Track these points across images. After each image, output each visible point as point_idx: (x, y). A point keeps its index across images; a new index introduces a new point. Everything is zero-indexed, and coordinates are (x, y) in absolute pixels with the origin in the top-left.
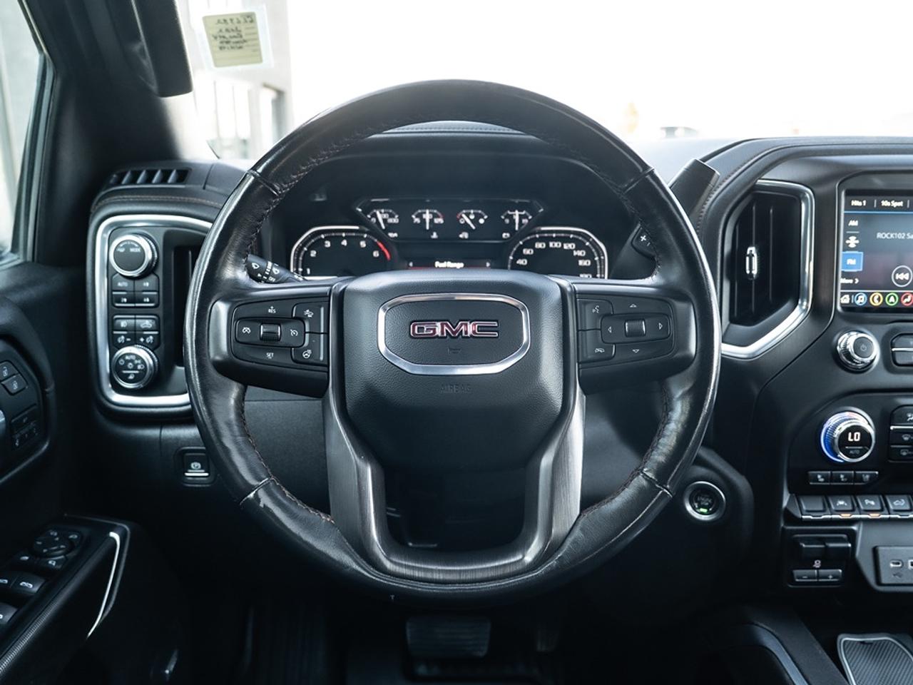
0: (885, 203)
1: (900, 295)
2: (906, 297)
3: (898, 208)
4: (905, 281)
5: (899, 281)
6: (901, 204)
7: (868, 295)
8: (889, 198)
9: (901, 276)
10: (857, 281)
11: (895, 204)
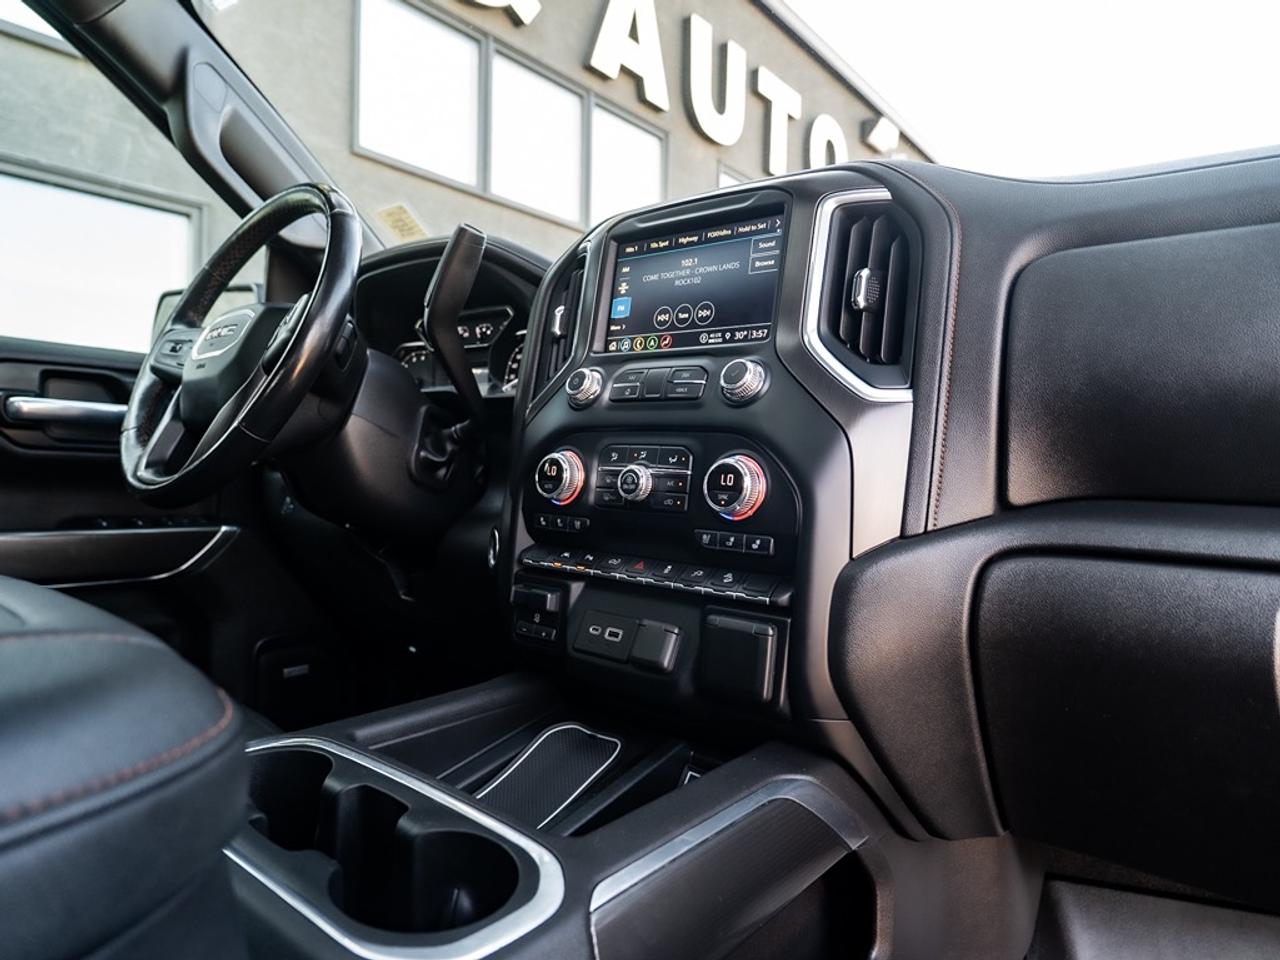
0: (654, 245)
1: (659, 337)
2: (665, 339)
3: (665, 248)
4: (665, 322)
5: (661, 323)
6: (667, 243)
7: (632, 340)
8: (656, 239)
9: (662, 318)
10: (624, 327)
11: (662, 245)
